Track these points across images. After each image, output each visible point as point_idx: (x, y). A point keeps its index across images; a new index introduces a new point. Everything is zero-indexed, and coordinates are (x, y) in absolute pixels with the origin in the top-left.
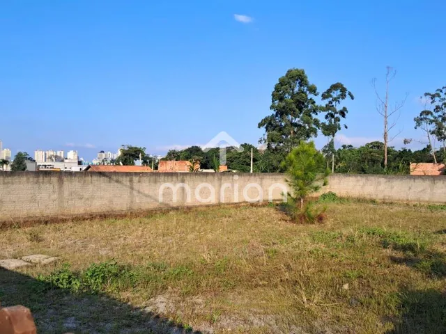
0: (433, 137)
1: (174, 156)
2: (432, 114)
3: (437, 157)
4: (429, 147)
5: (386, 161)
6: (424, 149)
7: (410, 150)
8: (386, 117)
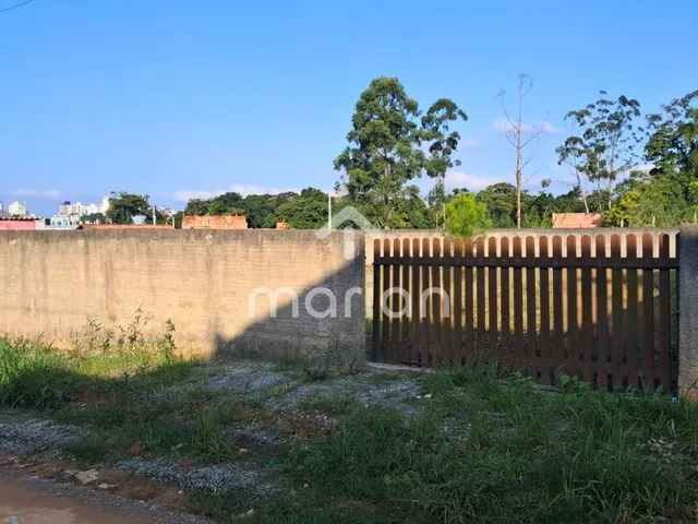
0: (583, 176)
1: (197, 208)
2: (581, 142)
3: (590, 205)
4: (577, 189)
5: (519, 212)
6: (571, 193)
7: (550, 195)
8: (519, 148)
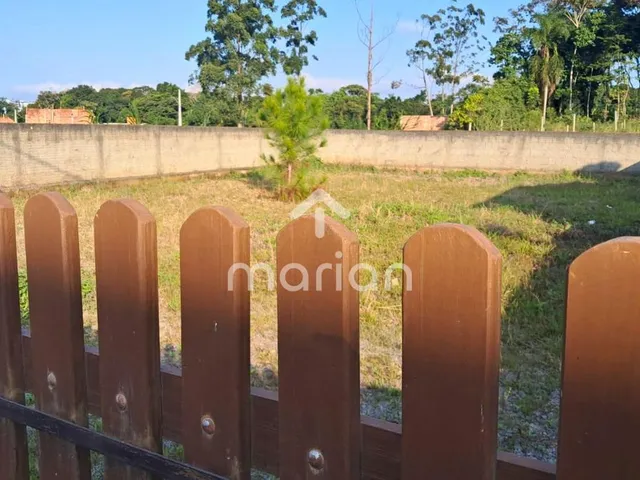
0: (431, 80)
1: (47, 100)
2: (430, 46)
3: (434, 107)
4: (423, 93)
5: (369, 113)
6: (418, 97)
7: (399, 98)
8: (370, 49)
